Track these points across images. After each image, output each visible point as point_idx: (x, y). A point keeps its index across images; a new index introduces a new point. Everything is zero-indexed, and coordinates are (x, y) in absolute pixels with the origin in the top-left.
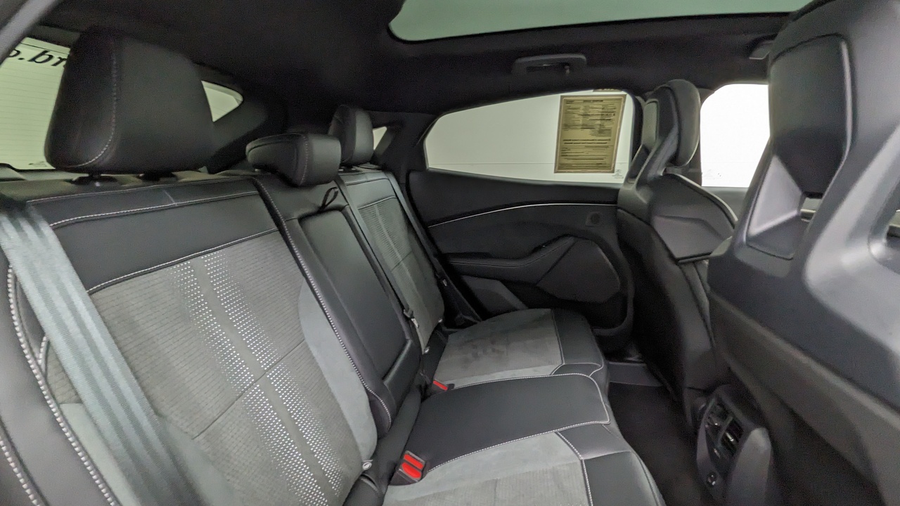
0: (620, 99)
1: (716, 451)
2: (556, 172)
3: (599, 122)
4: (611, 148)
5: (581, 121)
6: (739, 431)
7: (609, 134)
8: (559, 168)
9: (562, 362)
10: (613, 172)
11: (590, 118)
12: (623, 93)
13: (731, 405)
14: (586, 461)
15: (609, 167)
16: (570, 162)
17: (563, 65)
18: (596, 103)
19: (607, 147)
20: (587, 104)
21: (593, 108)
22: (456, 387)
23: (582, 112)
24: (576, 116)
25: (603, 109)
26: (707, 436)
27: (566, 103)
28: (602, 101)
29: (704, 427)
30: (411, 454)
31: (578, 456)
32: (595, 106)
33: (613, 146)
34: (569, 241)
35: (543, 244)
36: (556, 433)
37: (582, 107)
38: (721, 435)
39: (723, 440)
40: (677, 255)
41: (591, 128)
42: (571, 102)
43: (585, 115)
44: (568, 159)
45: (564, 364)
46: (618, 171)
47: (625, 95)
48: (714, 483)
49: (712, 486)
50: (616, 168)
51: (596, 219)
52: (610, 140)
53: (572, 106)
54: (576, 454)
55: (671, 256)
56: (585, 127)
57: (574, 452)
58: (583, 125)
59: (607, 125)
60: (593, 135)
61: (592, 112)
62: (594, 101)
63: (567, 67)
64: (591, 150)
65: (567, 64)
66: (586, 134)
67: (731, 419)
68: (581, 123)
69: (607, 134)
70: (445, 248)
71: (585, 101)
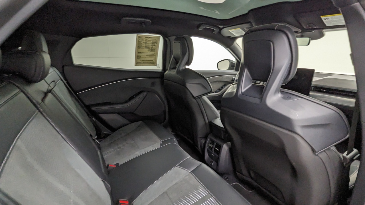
0: (158, 38)
1: (212, 154)
2: (135, 66)
3: (151, 46)
4: (155, 55)
5: (144, 45)
6: (220, 147)
7: (155, 51)
8: (137, 64)
9: (161, 141)
10: (156, 65)
11: (148, 44)
12: (159, 35)
13: (215, 140)
14: (191, 172)
15: (154, 63)
16: (140, 61)
17: (141, 23)
18: (150, 39)
19: (154, 56)
20: (146, 39)
21: (149, 40)
22: (120, 163)
23: (145, 41)
24: (143, 43)
25: (152, 41)
26: (208, 150)
27: (139, 38)
28: (152, 38)
29: (206, 148)
30: (121, 199)
31: (188, 171)
32: (150, 40)
33: (156, 55)
34: (144, 94)
35: (134, 95)
36: (177, 167)
37: (145, 40)
38: (213, 150)
39: (214, 151)
40: (195, 95)
41: (148, 48)
42: (141, 37)
43: (146, 43)
44: (140, 60)
45: (162, 141)
46: (158, 65)
47: (160, 36)
48: (213, 164)
49: (212, 165)
50: (157, 64)
51: (153, 84)
52: (155, 53)
53: (141, 39)
54: (187, 171)
55: (193, 96)
56: (146, 47)
57: (186, 170)
58: (145, 47)
59: (154, 47)
60: (149, 51)
61: (148, 42)
62: (149, 38)
63: (143, 24)
64: (148, 57)
65: (144, 23)
66: (146, 51)
67: (215, 144)
68: (144, 46)
69: (154, 50)
70: (88, 102)
71: (146, 37)
